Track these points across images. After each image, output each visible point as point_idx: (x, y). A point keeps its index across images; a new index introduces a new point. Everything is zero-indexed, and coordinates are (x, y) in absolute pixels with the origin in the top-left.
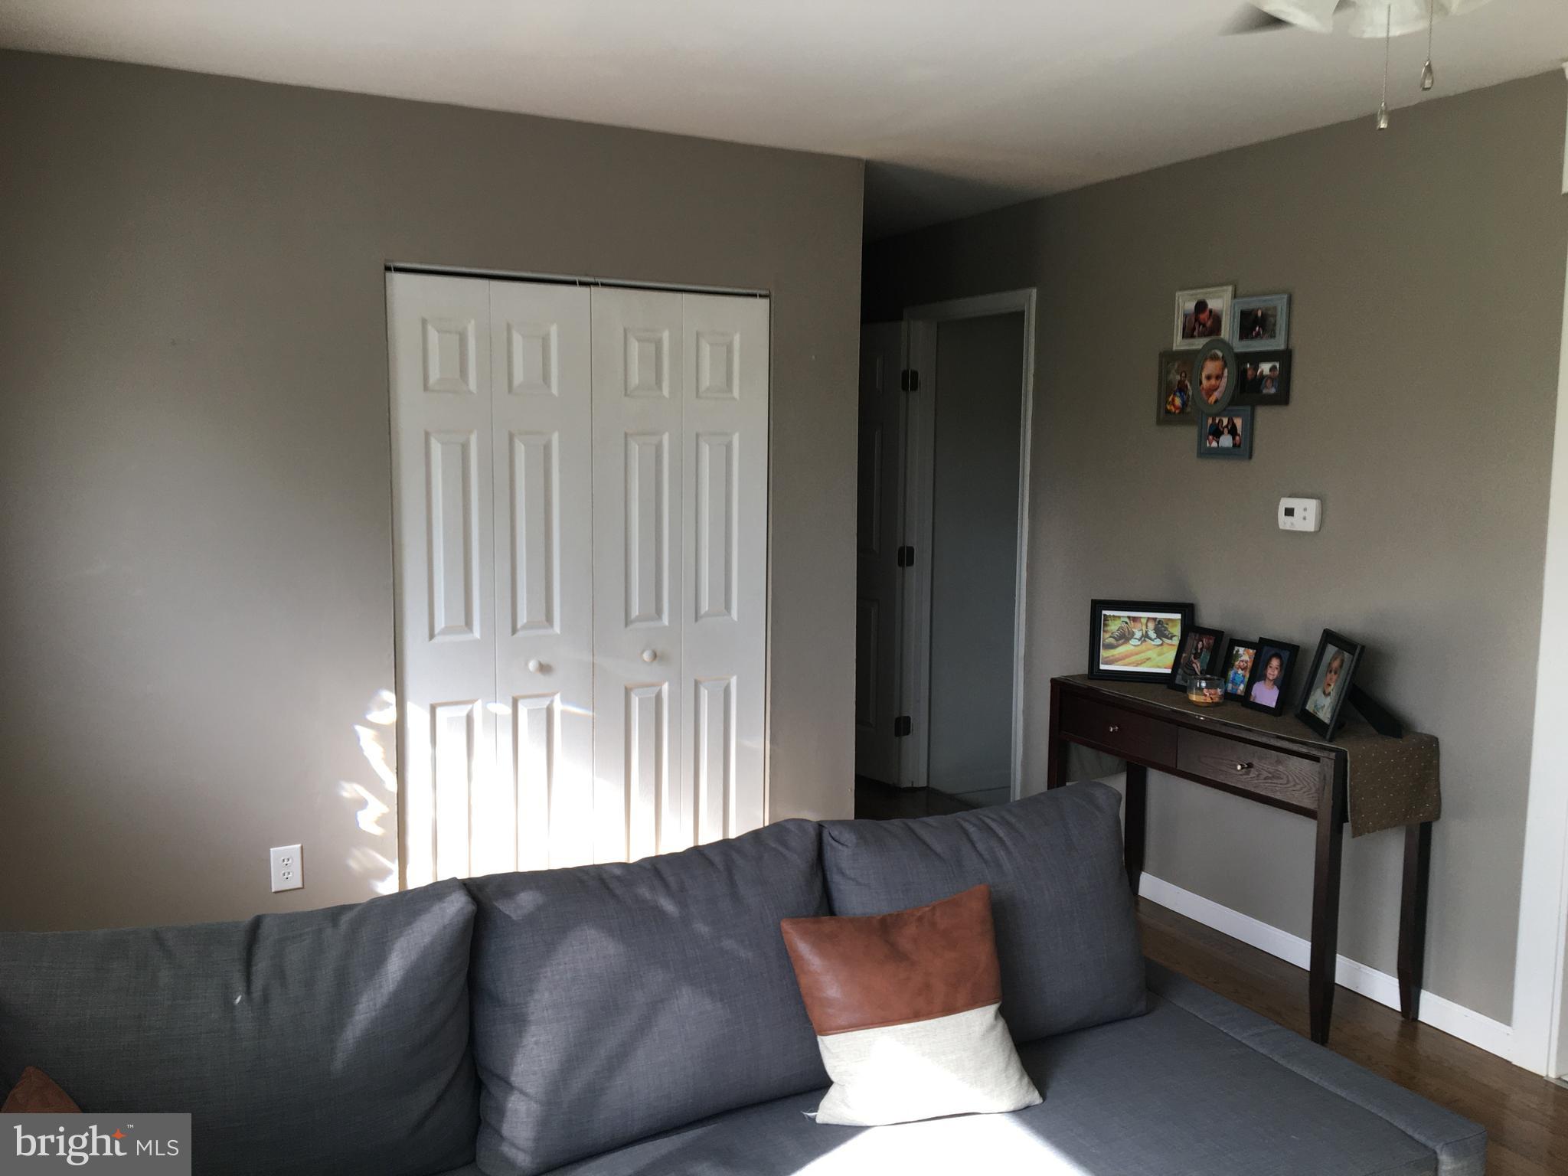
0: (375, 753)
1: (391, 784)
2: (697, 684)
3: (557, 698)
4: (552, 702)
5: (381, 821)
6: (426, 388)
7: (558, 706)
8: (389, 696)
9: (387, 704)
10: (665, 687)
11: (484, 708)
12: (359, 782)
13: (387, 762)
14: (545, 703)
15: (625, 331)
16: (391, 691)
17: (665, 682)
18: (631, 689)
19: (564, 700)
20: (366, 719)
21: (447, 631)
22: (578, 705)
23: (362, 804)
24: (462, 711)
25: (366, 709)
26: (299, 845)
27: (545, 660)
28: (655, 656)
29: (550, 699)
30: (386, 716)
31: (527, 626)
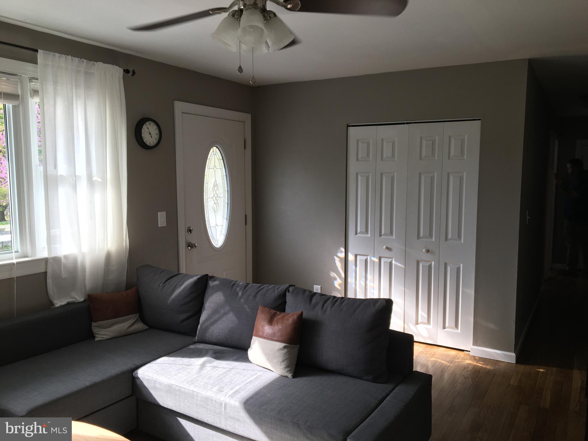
0: (339, 265)
1: (343, 275)
2: (446, 265)
3: (394, 259)
4: (392, 260)
5: (340, 285)
6: (357, 160)
7: (393, 262)
8: (343, 250)
9: (343, 252)
10: (433, 263)
11: (370, 259)
12: (335, 273)
13: (342, 268)
14: (390, 260)
15: (421, 138)
16: (343, 248)
17: (433, 261)
18: (420, 261)
19: (395, 261)
20: (337, 255)
21: (360, 233)
22: (400, 263)
23: (336, 279)
24: (364, 258)
25: (337, 252)
26: (320, 286)
27: (389, 246)
28: (428, 251)
29: (392, 259)
30: (342, 255)
31: (384, 235)
